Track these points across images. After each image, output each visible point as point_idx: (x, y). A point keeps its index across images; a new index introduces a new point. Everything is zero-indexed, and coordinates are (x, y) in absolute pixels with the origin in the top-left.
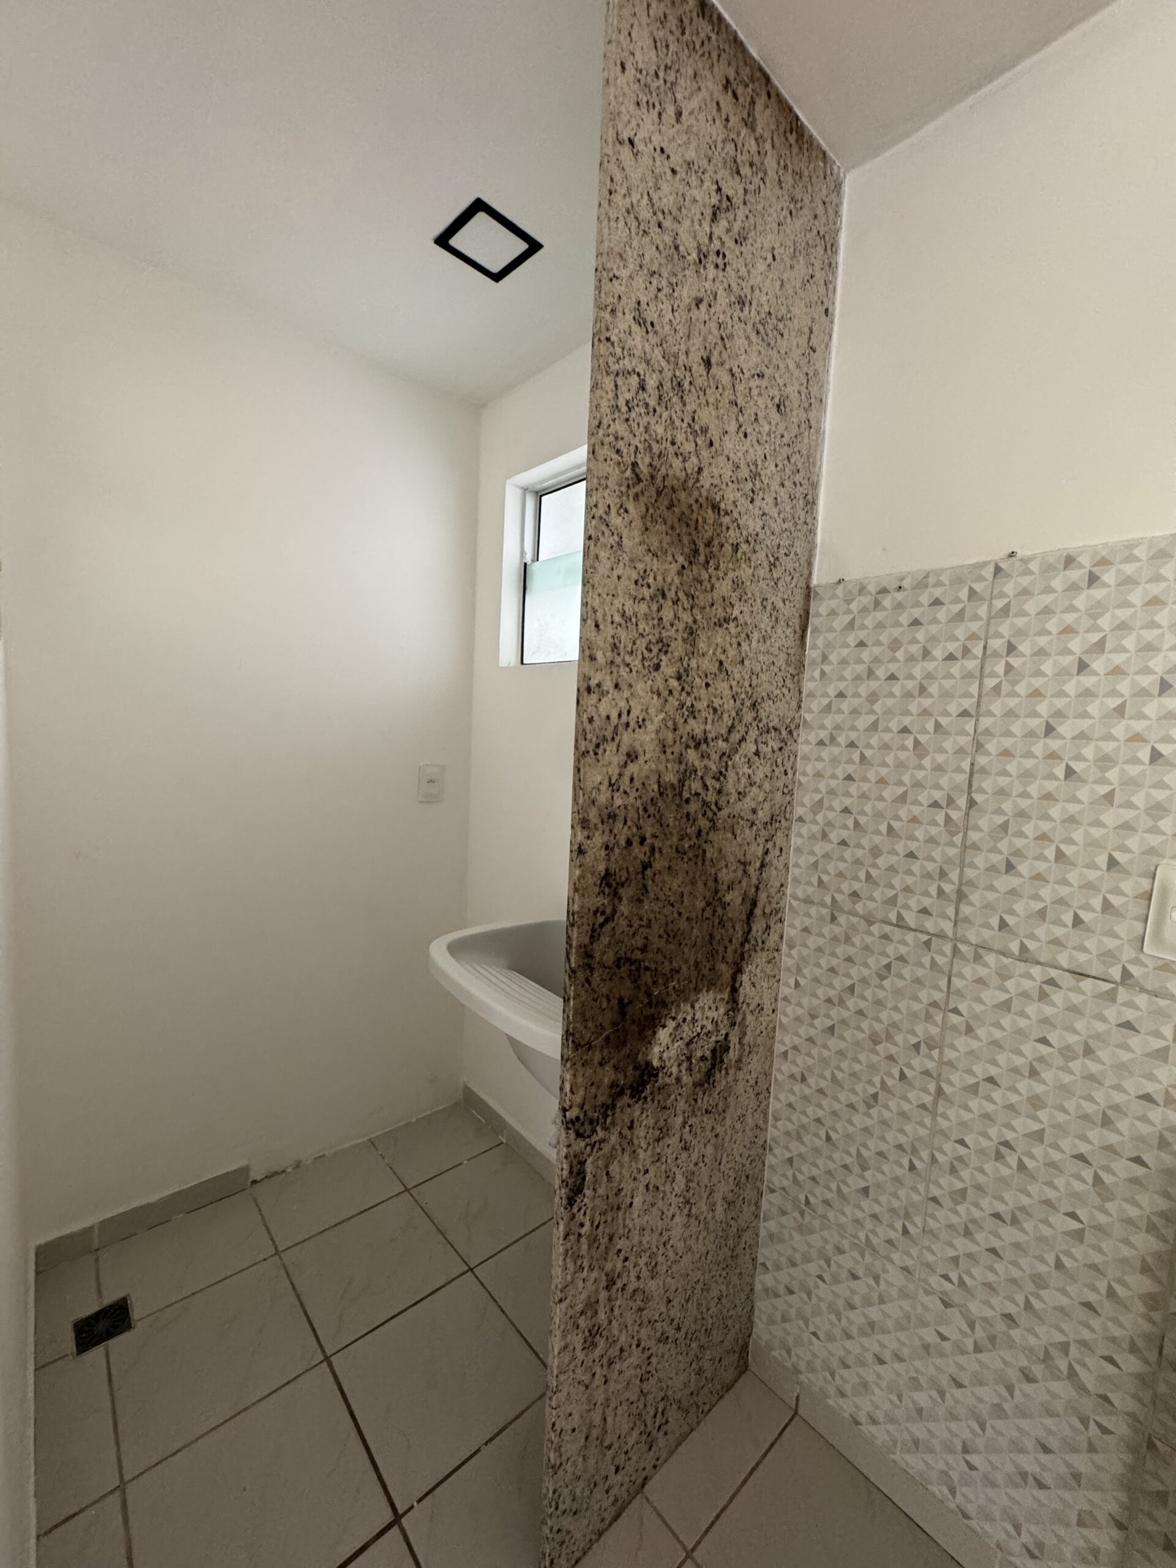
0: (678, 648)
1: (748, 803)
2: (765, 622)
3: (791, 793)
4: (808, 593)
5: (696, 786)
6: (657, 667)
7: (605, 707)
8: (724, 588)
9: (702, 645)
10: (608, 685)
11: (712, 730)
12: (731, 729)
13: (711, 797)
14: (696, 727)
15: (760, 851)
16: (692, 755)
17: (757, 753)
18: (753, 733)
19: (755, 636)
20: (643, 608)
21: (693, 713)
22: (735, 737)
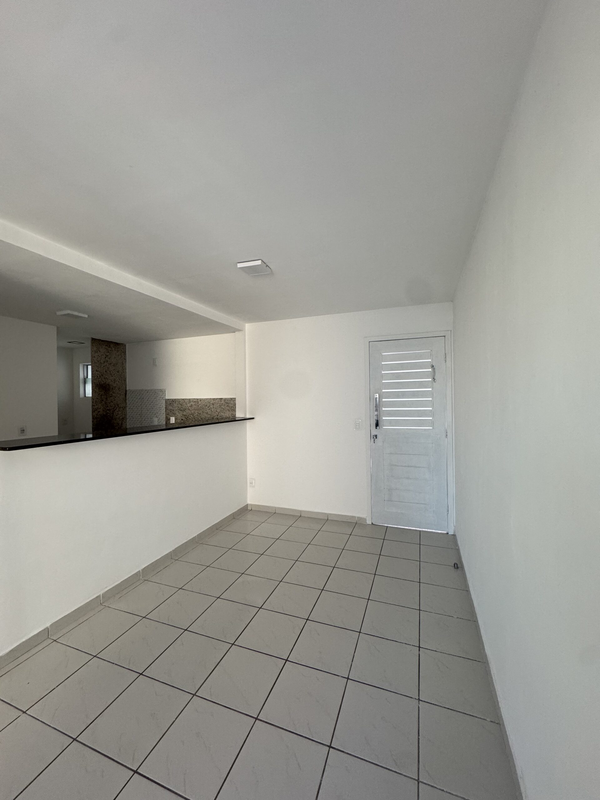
0: (105, 400)
1: (118, 416)
2: (118, 396)
3: (126, 415)
4: (126, 391)
5: (109, 415)
6: (102, 402)
7: (95, 407)
8: (111, 393)
9: (108, 399)
10: (95, 405)
11: (111, 408)
12: (114, 408)
13: (111, 416)
14: (108, 408)
15: (121, 422)
16: (108, 411)
17: (119, 411)
18: (118, 408)
19: (117, 397)
20: (99, 397)
21: (107, 407)
22: (115, 409)
